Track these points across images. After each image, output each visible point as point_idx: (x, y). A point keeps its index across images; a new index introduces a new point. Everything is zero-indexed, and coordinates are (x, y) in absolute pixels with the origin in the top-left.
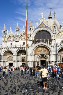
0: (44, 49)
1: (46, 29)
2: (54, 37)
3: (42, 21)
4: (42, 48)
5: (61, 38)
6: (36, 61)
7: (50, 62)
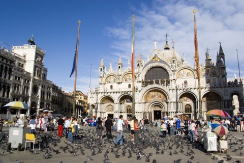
0: (159, 93)
1: (162, 65)
2: (173, 76)
3: (156, 53)
4: (156, 93)
5: (184, 77)
6: (147, 111)
7: (168, 114)
